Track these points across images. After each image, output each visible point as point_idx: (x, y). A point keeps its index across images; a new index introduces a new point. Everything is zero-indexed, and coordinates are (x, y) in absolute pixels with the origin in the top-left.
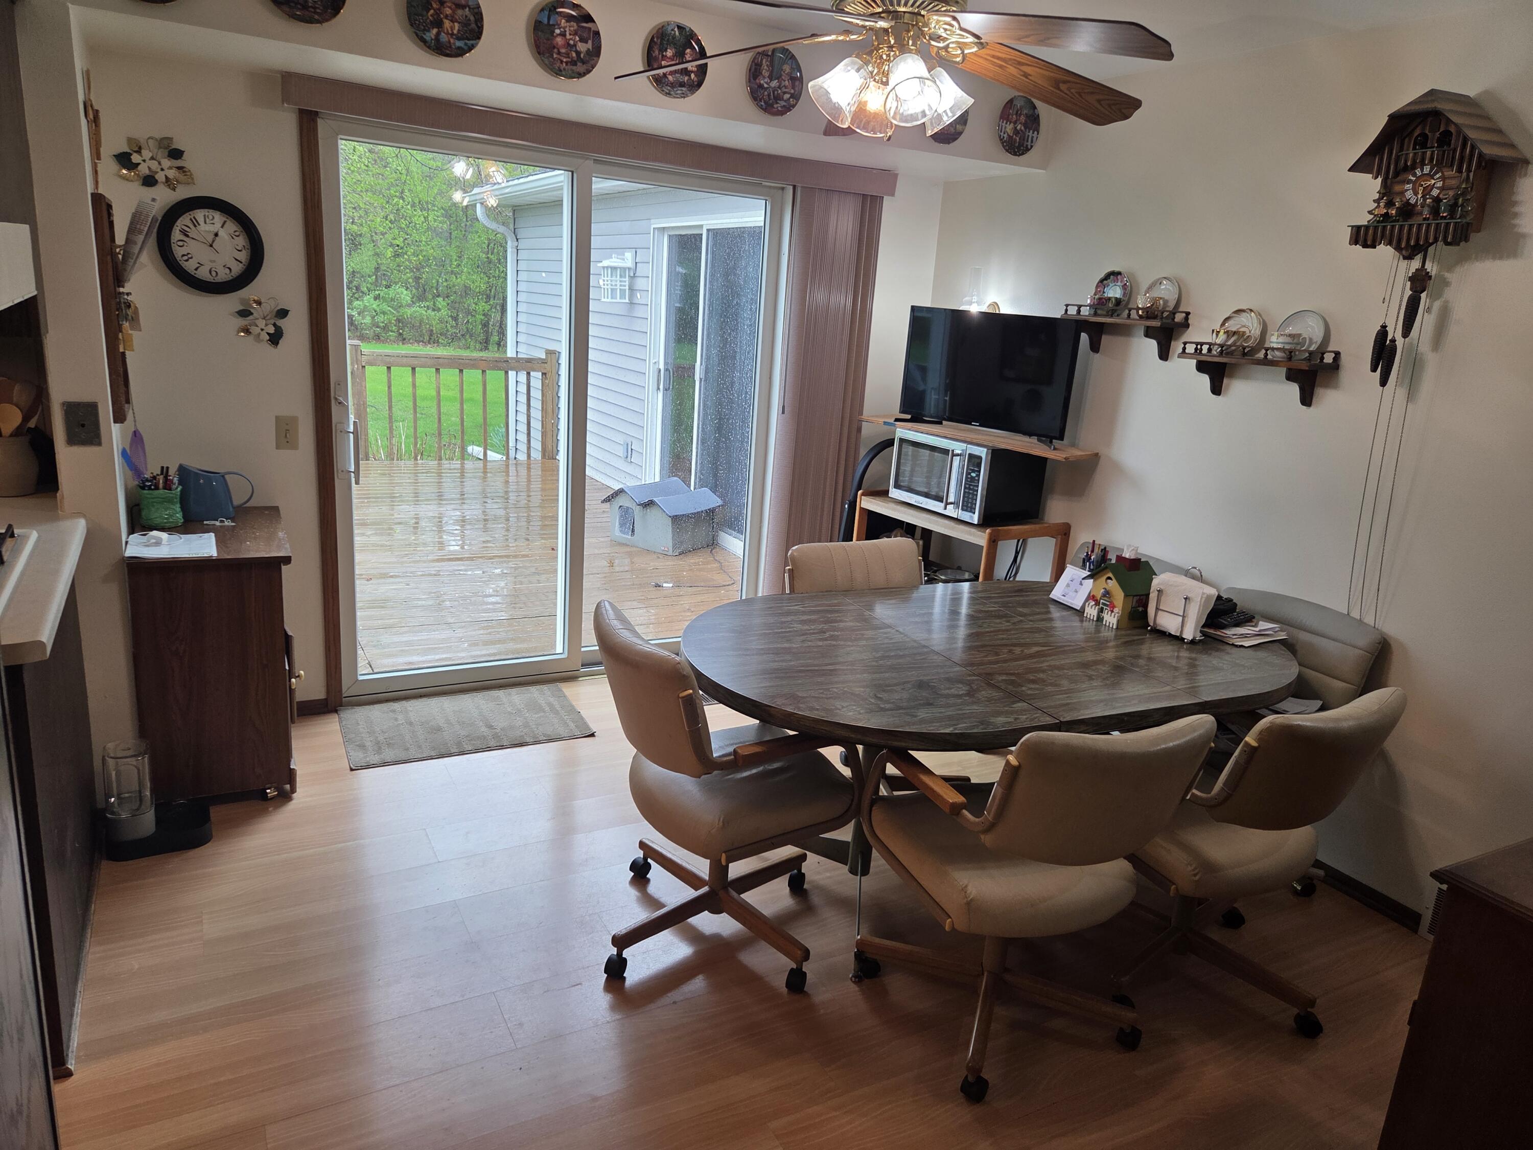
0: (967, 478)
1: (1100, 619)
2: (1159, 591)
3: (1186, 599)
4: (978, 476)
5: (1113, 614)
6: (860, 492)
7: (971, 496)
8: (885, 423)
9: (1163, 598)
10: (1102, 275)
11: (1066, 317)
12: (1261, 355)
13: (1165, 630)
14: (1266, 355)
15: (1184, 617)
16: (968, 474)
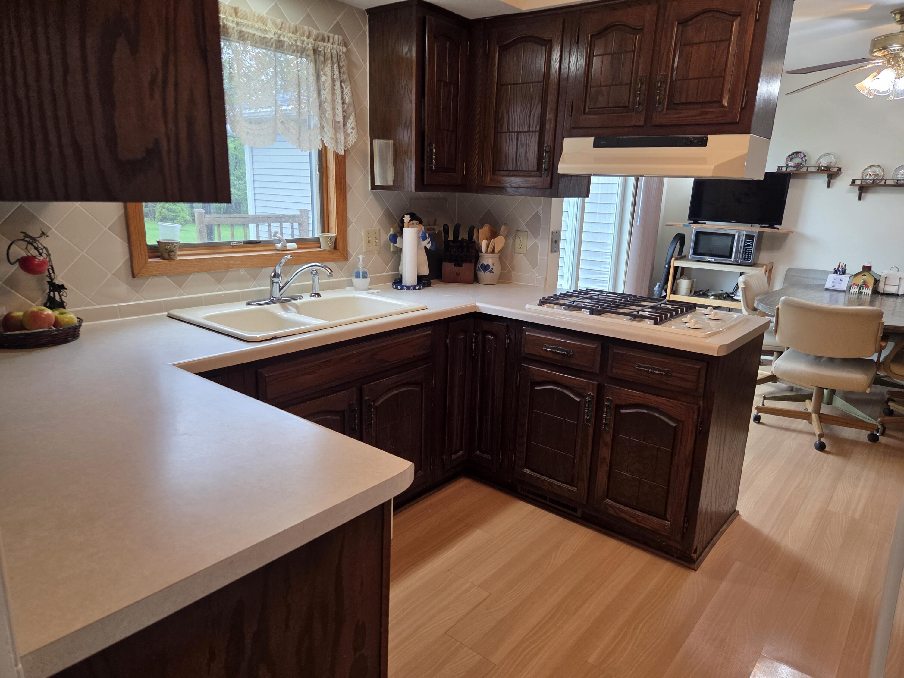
0: (744, 245)
1: (860, 293)
2: (886, 278)
3: (900, 278)
4: (752, 244)
5: (869, 289)
6: (673, 259)
7: (747, 253)
8: (684, 225)
9: (886, 280)
10: (790, 153)
11: (779, 172)
12: (883, 183)
13: (888, 292)
14: (885, 182)
15: (899, 286)
16: (745, 243)
